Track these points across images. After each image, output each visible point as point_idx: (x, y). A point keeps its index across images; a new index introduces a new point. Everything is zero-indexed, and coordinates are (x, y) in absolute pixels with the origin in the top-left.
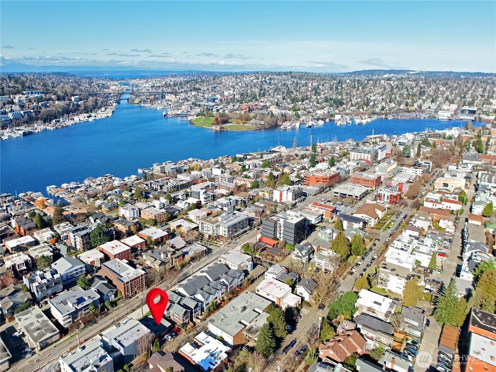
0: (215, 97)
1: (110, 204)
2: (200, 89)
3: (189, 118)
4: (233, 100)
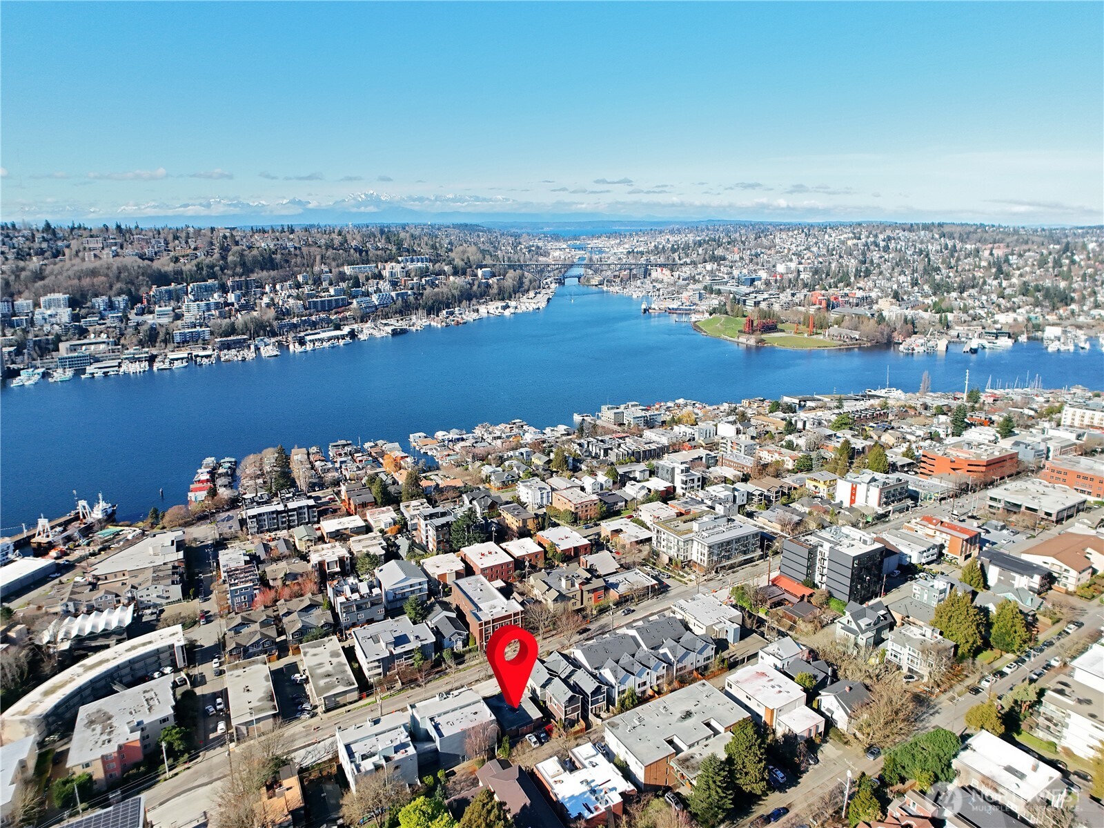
0: (754, 276)
1: (506, 474)
2: (724, 259)
3: (694, 318)
4: (793, 283)
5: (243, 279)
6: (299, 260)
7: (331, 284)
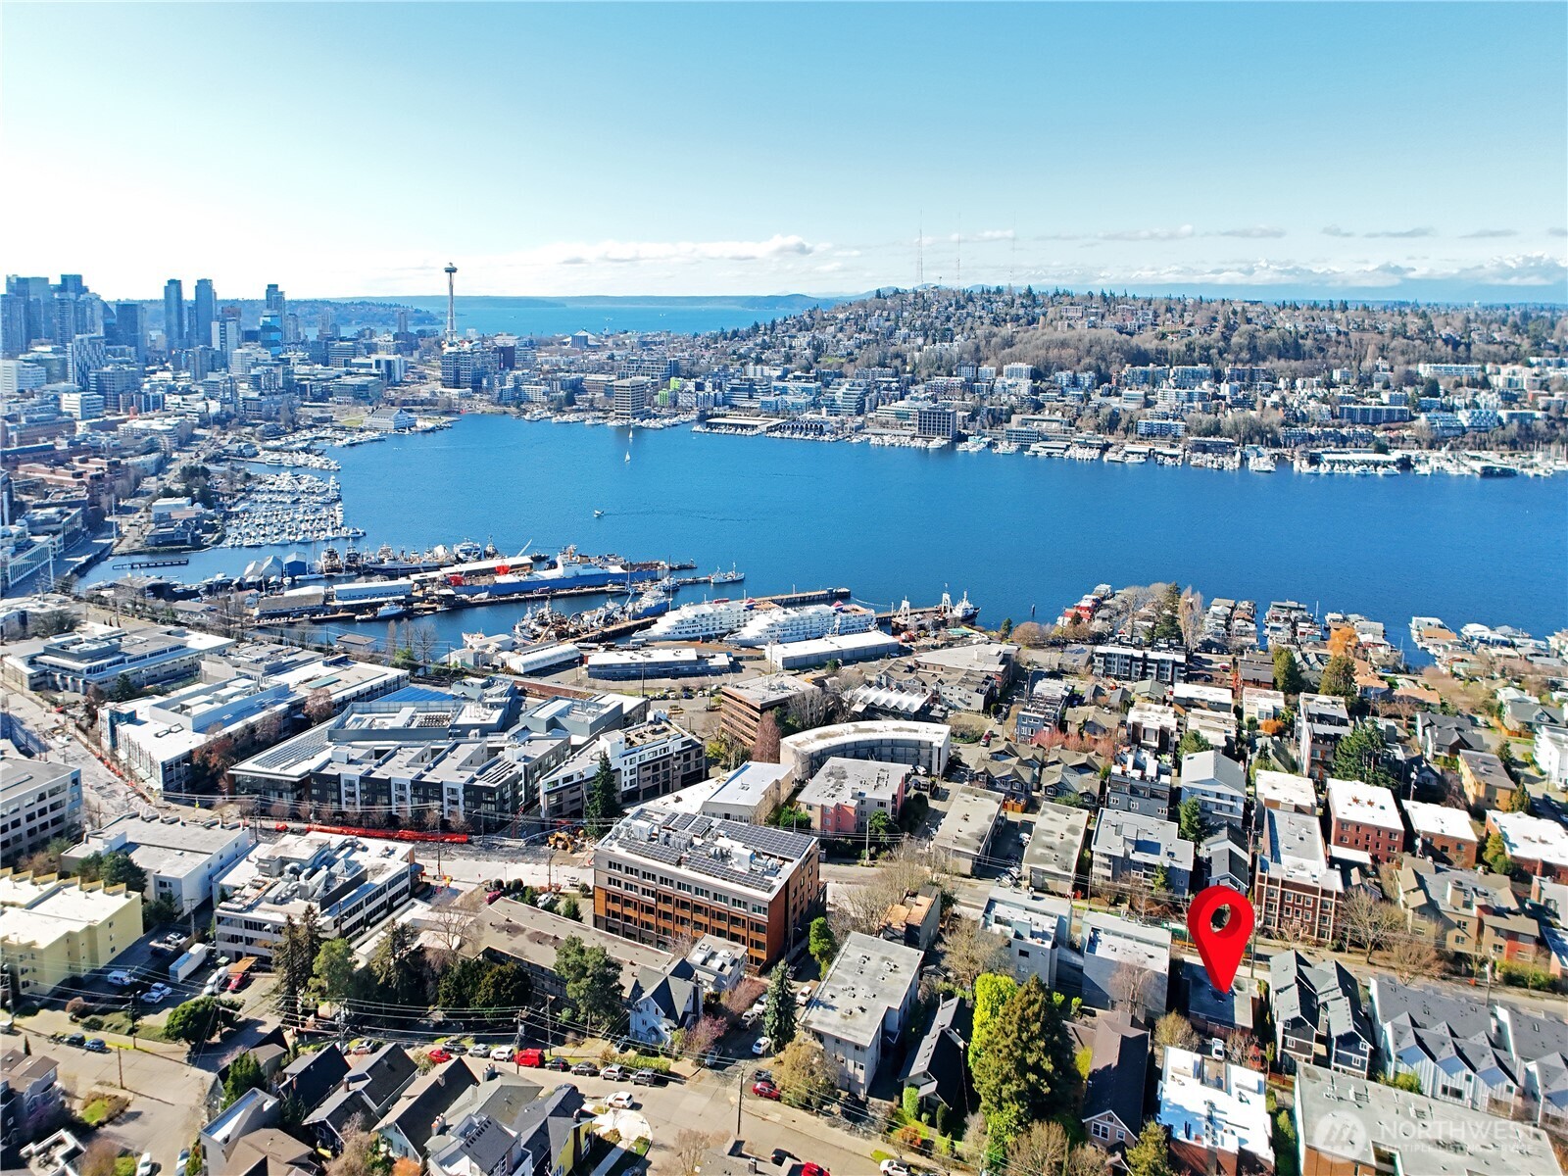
5: (1247, 367)
6: (1342, 349)
7: (1387, 386)
